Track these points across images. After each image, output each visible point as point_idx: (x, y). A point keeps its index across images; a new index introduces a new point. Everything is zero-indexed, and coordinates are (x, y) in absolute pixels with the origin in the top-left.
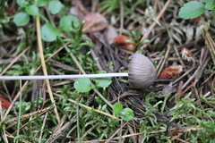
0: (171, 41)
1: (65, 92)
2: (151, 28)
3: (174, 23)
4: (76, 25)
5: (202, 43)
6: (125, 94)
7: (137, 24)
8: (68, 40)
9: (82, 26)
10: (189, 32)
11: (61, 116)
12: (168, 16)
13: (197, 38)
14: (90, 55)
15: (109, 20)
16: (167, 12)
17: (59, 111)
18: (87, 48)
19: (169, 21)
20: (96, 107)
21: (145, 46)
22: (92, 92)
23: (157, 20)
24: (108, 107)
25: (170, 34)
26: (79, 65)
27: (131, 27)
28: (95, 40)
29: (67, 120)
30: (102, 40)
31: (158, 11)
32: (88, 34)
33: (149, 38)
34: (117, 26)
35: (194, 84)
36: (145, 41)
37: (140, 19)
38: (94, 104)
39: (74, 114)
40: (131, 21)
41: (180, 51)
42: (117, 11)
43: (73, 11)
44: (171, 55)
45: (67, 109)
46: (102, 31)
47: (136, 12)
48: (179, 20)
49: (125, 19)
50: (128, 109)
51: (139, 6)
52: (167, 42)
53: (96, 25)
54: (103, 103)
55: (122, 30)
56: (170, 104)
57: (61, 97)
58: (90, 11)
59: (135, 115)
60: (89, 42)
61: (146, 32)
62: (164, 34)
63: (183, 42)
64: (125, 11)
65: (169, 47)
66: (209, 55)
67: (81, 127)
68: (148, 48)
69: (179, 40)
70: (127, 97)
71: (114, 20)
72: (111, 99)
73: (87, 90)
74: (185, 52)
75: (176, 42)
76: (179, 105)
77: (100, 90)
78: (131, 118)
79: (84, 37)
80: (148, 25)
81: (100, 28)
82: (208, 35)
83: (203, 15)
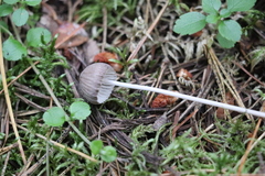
0: (166, 59)
1: (32, 125)
2: (141, 43)
3: (169, 36)
4: (47, 40)
5: (204, 62)
6: (107, 128)
7: (124, 38)
8: (37, 58)
9: (54, 42)
10: (189, 49)
11: (28, 155)
12: (163, 28)
13: (199, 55)
14: (65, 78)
15: (90, 32)
16: (161, 23)
17: (25, 148)
18: (61, 69)
19: (164, 34)
20: (70, 145)
21: (133, 67)
22: (66, 124)
23: (148, 34)
24: (86, 145)
25: (165, 51)
26: (50, 91)
27: (116, 41)
28: (70, 58)
29: (35, 160)
30: (79, 58)
31: (150, 21)
32: (62, 50)
33: (139, 55)
34: (98, 40)
35: (193, 115)
36: (134, 61)
37: (128, 30)
38: (69, 141)
39: (43, 153)
40: (117, 33)
41: (177, 72)
42: (99, 21)
43: (44, 20)
44: (165, 77)
45: (35, 146)
46: (81, 47)
47: (123, 21)
48: (175, 35)
49: (109, 31)
50: (110, 148)
51: (127, 14)
52: (160, 61)
53: (72, 39)
54: (80, 140)
55: (105, 44)
56: (164, 141)
57: (27, 131)
58: (66, 20)
59: (120, 155)
60: (63, 62)
61: (134, 48)
62: (158, 50)
63: (181, 60)
64: (109, 20)
65: (163, 67)
66: (213, 77)
67: (52, 168)
68: (137, 68)
69: (176, 59)
70: (109, 132)
71: (95, 32)
72: (90, 134)
73: (59, 123)
74: (183, 73)
75: (172, 60)
76: (174, 145)
77: (76, 122)
78: (114, 158)
79: (58, 54)
80: (137, 39)
81: (78, 42)
82: (212, 51)
83: (207, 27)
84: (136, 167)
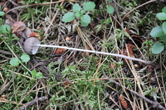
0: (60, 33)
1: (6, 66)
2: (49, 27)
3: (60, 23)
4: (9, 29)
5: (76, 33)
6: (38, 64)
7: (41, 26)
8: (5, 38)
9: (11, 30)
10: (69, 28)
11: (5, 79)
12: (57, 20)
13: (74, 30)
14: (18, 45)
15: (27, 25)
16: (56, 18)
17: (3, 76)
18: (16, 41)
19: (58, 23)
20: (22, 73)
21: (46, 38)
22: (20, 64)
23: (51, 23)
24: (29, 73)
25: (59, 30)
26: (12, 51)
27: (38, 28)
28: (19, 36)
29: (8, 81)
30: (24, 36)
31: (52, 18)
32: (16, 33)
33: (48, 33)
34: (31, 28)
35: (74, 56)
36: (46, 35)
37: (43, 22)
38: (22, 71)
39: (11, 77)
40: (38, 24)
41: (65, 38)
42: (30, 19)
43: (7, 21)
44: (60, 41)
45: (8, 75)
46: (23, 31)
47: (40, 19)
48: (63, 23)
49: (35, 24)
50: (40, 73)
51: (42, 16)
52: (58, 34)
53: (19, 28)
54: (27, 71)
55: (34, 29)
56: (62, 68)
57: (4, 69)
58: (16, 20)
59: (44, 75)
60: (17, 38)
61: (46, 30)
62: (56, 30)
63: (66, 33)
64: (34, 19)
65: (59, 37)
66: (80, 39)
67: (16, 84)
68: (48, 38)
69: (64, 33)
70: (39, 66)
71: (29, 25)
72: (31, 68)
73: (17, 64)
74: (67, 38)
75: (62, 33)
76: (67, 69)
77: (24, 63)
78: (41, 77)
79: (14, 35)
80: (47, 26)
81: (22, 29)
82: (79, 28)
83: (76, 18)
84: (51, 80)
